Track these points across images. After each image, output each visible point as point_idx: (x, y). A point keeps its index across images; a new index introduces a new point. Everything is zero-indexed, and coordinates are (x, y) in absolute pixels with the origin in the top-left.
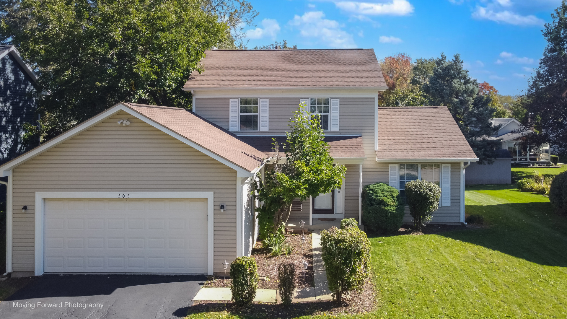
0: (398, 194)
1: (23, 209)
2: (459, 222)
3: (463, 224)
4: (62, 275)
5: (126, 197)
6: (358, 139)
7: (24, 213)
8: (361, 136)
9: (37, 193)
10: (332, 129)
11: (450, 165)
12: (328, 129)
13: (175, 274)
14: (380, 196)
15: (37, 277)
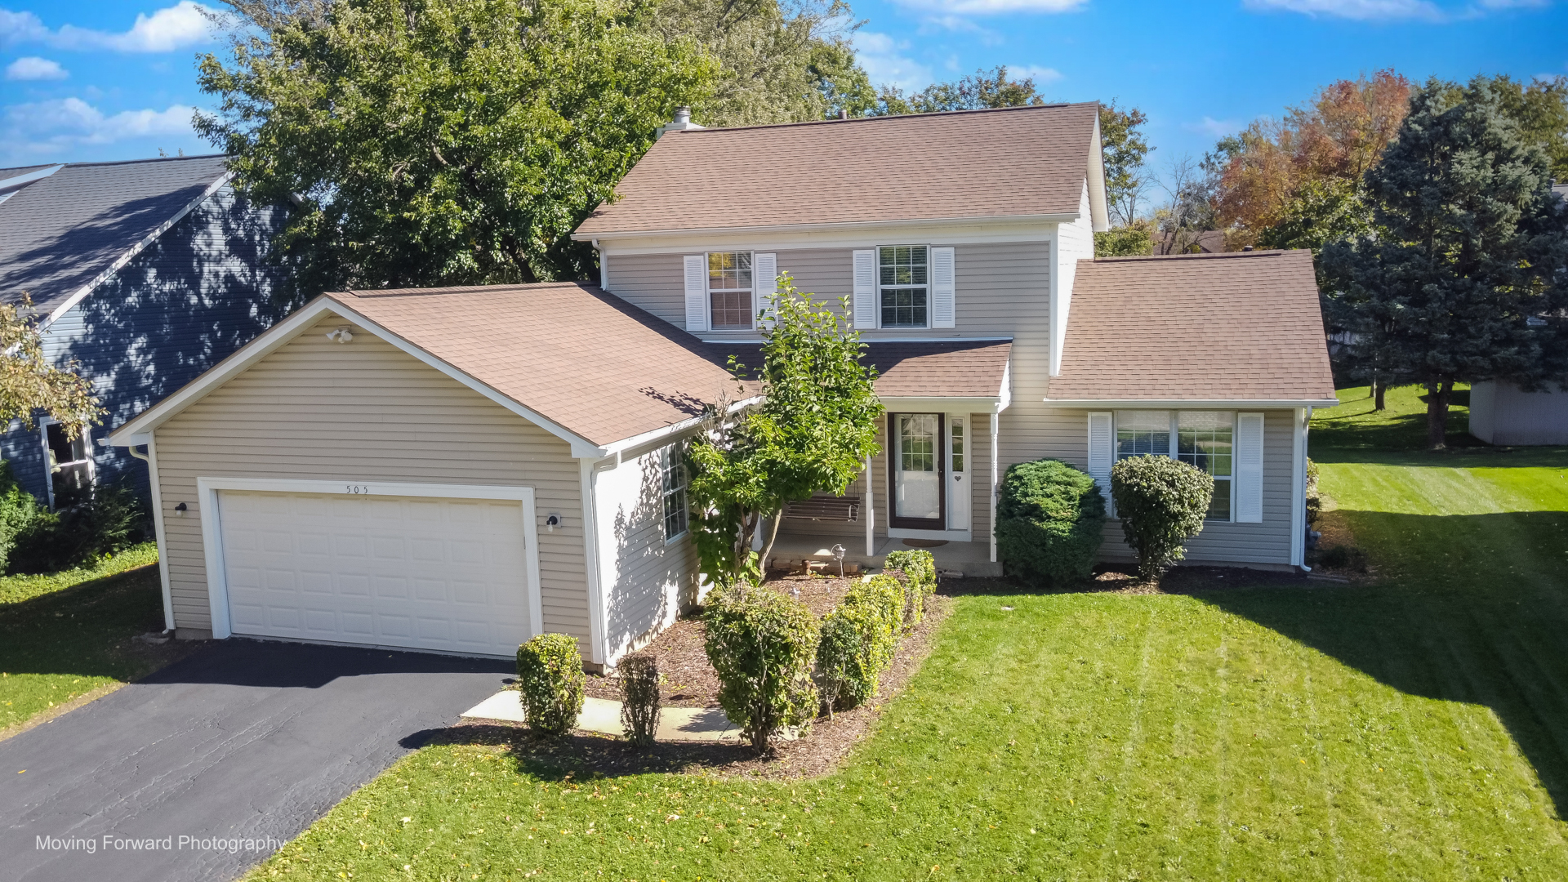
0: (1085, 490)
1: (177, 509)
2: (1288, 565)
3: (1298, 568)
4: (261, 641)
5: (362, 491)
6: (1001, 347)
7: (181, 517)
8: (1010, 341)
9: (199, 479)
10: (937, 325)
11: (1262, 416)
12: (925, 324)
13: (470, 656)
14: (1032, 495)
15: (218, 641)
